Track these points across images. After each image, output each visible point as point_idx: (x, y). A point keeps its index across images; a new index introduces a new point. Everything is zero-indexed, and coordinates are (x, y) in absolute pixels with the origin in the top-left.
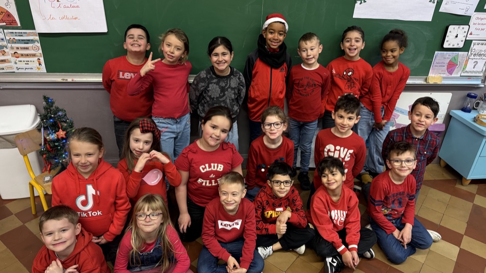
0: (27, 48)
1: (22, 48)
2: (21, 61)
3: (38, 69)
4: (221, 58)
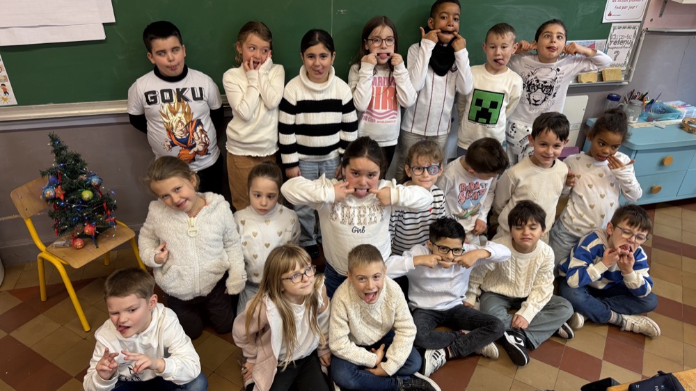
3: (5, 100)
4: (318, 61)
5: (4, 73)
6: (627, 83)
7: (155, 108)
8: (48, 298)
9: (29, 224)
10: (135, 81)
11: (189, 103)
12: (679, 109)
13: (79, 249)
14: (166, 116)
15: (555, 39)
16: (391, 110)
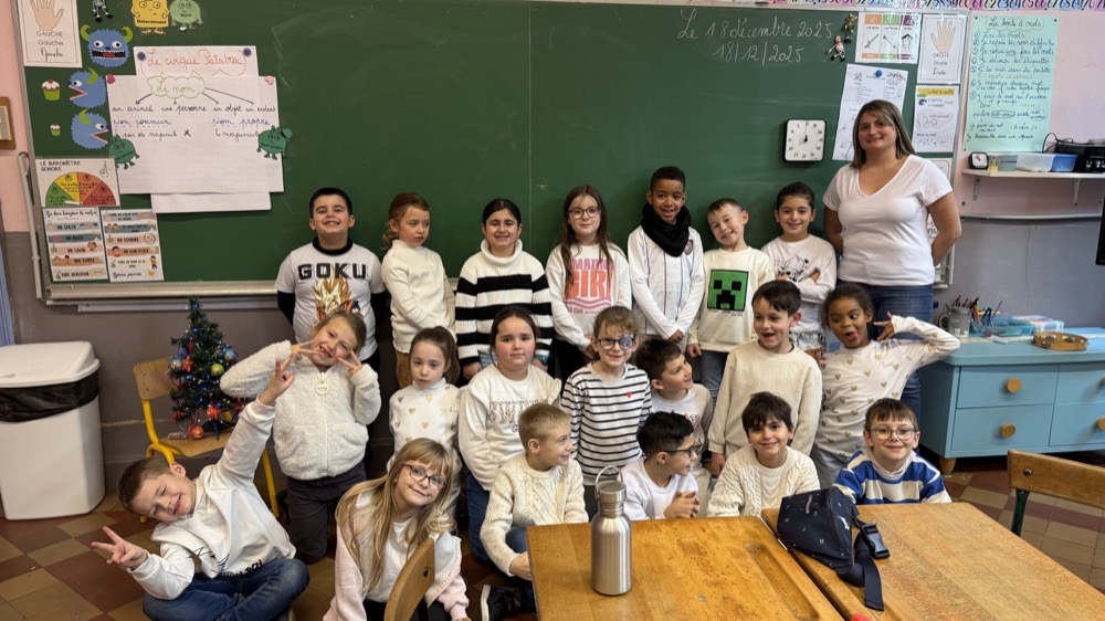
0: (136, 240)
1: (126, 240)
4: (503, 228)
5: (157, 244)
6: (946, 286)
7: (309, 283)
9: (147, 407)
11: (349, 281)
12: (1032, 323)
14: (319, 293)
15: (796, 215)
16: (603, 298)
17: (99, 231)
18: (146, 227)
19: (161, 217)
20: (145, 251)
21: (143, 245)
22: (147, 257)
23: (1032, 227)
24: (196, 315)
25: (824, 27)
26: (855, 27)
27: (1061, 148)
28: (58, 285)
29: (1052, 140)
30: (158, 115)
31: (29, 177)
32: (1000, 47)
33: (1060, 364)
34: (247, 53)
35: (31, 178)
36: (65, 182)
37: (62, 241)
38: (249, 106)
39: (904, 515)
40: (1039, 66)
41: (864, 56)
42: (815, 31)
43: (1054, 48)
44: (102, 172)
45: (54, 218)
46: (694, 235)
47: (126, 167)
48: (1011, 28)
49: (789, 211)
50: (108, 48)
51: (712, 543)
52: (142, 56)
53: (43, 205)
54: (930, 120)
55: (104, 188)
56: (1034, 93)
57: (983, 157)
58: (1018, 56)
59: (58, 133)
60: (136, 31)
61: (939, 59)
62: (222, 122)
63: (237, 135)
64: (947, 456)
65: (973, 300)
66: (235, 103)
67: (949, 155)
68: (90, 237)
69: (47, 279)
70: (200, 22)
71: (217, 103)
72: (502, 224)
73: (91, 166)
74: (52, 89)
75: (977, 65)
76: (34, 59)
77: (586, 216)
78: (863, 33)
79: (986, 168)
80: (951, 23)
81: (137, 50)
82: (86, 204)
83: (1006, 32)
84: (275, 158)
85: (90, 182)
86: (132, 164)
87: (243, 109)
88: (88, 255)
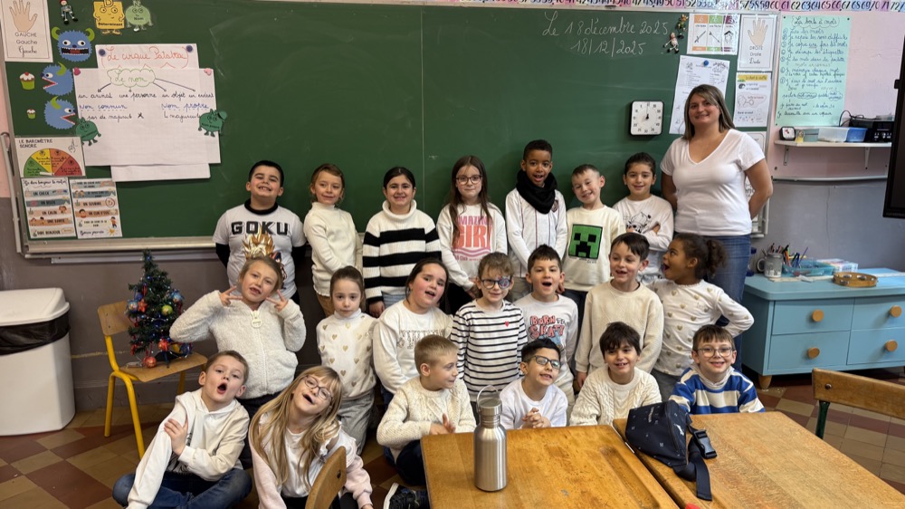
0: (99, 204)
1: (91, 204)
2: (88, 222)
3: (112, 232)
4: (401, 190)
5: (117, 207)
6: (762, 236)
7: (239, 238)
8: (111, 435)
9: (109, 342)
10: (225, 211)
11: (273, 236)
12: (832, 265)
13: (150, 367)
14: (248, 246)
15: (640, 178)
16: (485, 248)
17: (68, 196)
18: (107, 193)
19: (119, 185)
20: (107, 213)
21: (105, 208)
22: (108, 218)
23: (832, 187)
24: (149, 265)
25: (661, 25)
26: (686, 25)
27: (854, 123)
28: (35, 242)
29: (846, 116)
30: (116, 101)
31: (10, 153)
32: (804, 41)
33: (855, 298)
34: (189, 49)
35: (11, 153)
36: (40, 157)
37: (37, 206)
38: (192, 93)
39: (728, 423)
40: (835, 56)
41: (694, 49)
42: (654, 29)
43: (847, 42)
44: (70, 148)
45: (31, 187)
46: (559, 196)
47: (90, 144)
48: (813, 26)
49: (635, 175)
50: (74, 46)
51: (573, 447)
52: (102, 53)
53: (22, 176)
54: (748, 100)
55: (72, 161)
56: (831, 78)
57: (791, 130)
58: (819, 48)
59: (33, 117)
60: (98, 32)
61: (754, 51)
62: (169, 106)
63: (182, 117)
64: (764, 374)
65: (784, 247)
66: (180, 90)
67: (764, 129)
68: (61, 202)
69: (25, 237)
70: (150, 24)
71: (165, 91)
72: (400, 187)
73: (61, 143)
74: (28, 80)
75: (786, 56)
76: (13, 55)
77: (470, 183)
78: (693, 30)
79: (794, 139)
80: (764, 22)
81: (98, 47)
82: (57, 174)
83: (809, 29)
84: (213, 135)
85: (60, 157)
86: (95, 141)
87: (187, 95)
88: (59, 216)
